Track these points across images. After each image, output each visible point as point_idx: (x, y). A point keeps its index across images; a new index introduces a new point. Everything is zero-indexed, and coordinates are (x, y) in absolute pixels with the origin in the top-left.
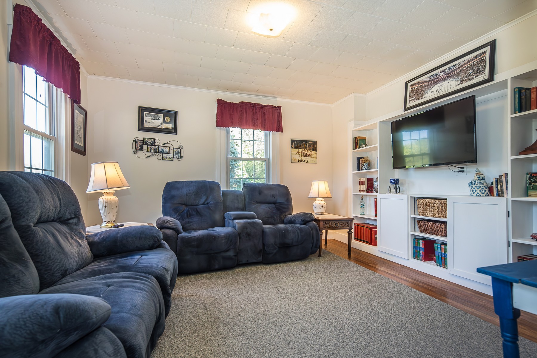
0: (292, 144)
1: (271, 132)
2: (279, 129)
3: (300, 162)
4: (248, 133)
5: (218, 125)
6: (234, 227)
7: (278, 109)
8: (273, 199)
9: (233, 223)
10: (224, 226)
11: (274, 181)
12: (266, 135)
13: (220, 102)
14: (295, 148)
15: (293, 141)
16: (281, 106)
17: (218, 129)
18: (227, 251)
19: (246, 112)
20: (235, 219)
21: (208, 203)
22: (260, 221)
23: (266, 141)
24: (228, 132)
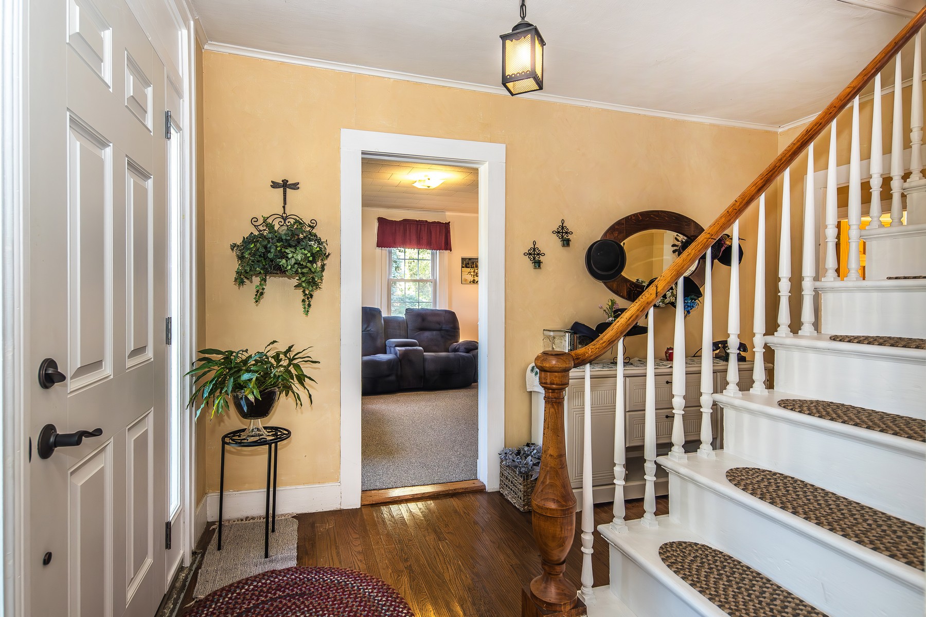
0: (462, 263)
1: (438, 251)
2: (447, 246)
3: (472, 283)
4: (411, 252)
5: (378, 246)
6: (396, 354)
7: (447, 226)
8: (438, 326)
9: (395, 350)
10: (385, 353)
11: (442, 306)
12: (433, 254)
13: (381, 221)
14: (467, 267)
15: (463, 259)
16: (449, 222)
17: (379, 250)
18: (389, 376)
19: (410, 231)
20: (396, 346)
21: (368, 331)
22: (421, 348)
23: (433, 260)
24: (390, 253)
